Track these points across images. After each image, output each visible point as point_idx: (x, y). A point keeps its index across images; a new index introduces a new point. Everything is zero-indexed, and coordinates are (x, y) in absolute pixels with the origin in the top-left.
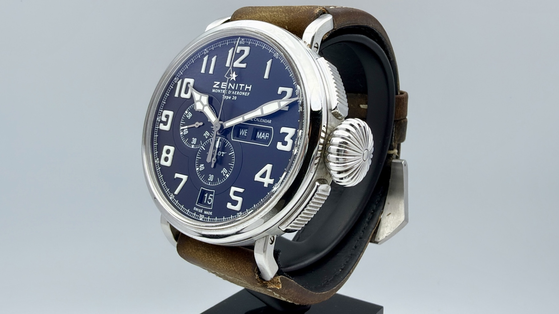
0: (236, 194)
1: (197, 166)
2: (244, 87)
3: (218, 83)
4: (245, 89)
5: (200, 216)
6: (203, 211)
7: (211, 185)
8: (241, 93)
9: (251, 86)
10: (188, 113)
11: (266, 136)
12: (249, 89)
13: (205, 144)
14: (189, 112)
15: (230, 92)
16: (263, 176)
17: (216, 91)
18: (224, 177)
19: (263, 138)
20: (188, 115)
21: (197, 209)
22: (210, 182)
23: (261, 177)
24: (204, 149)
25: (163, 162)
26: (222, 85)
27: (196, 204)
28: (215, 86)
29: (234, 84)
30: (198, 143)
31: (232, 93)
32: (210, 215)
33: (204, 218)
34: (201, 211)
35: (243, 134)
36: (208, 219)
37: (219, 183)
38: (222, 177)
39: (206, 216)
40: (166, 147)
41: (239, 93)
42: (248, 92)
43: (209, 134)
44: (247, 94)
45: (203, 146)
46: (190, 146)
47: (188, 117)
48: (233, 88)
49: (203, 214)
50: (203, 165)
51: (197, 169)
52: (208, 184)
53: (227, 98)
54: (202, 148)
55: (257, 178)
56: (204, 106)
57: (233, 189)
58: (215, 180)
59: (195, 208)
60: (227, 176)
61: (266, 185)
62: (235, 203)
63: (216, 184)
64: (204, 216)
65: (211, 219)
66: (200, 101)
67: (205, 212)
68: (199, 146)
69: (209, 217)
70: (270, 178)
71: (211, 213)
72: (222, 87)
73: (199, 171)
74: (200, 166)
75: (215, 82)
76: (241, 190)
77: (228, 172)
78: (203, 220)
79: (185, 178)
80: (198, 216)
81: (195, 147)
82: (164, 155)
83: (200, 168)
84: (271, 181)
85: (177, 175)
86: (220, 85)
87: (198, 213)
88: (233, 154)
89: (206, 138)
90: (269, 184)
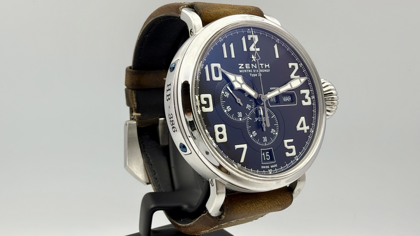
0: (289, 144)
1: (250, 134)
2: (264, 66)
3: (242, 65)
4: (265, 67)
5: (268, 171)
6: (269, 167)
7: (267, 145)
8: (263, 71)
9: (268, 64)
10: (224, 93)
11: (289, 99)
12: (268, 67)
13: (249, 115)
14: (226, 92)
15: (254, 71)
16: (302, 126)
17: (243, 71)
18: (275, 135)
19: (287, 100)
20: (226, 95)
21: (264, 167)
22: (265, 143)
23: (301, 127)
24: (251, 119)
25: (219, 140)
26: (246, 66)
27: (262, 164)
28: (240, 68)
29: (256, 64)
30: (244, 116)
31: (256, 71)
32: (276, 167)
33: (272, 172)
34: (268, 167)
35: (273, 101)
36: (275, 171)
37: (273, 141)
38: (273, 136)
39: (273, 169)
40: (216, 127)
41: (262, 71)
42: (268, 70)
43: (250, 106)
44: (268, 71)
45: (249, 117)
46: (238, 120)
47: (226, 96)
48: (256, 67)
49: (270, 168)
50: (255, 132)
51: (251, 136)
52: (265, 144)
53: (254, 76)
54: (248, 119)
55: (299, 128)
56: (241, 84)
57: (286, 141)
58: (269, 140)
59: (262, 166)
60: (277, 134)
61: (306, 132)
62: (291, 151)
63: (271, 142)
64: (271, 170)
65: (277, 170)
66: (236, 80)
67: (272, 167)
68: (246, 118)
69: (276, 169)
70: (307, 126)
71: (276, 165)
72: (247, 68)
73: (254, 137)
74: (252, 133)
75: (239, 64)
76: (291, 140)
77: (276, 131)
78: (272, 173)
79: (245, 146)
80: (267, 172)
81: (243, 119)
82: (217, 133)
83: (253, 134)
84: (308, 127)
85: (237, 147)
86: (244, 66)
87: (266, 170)
88: (274, 117)
89: (250, 109)
90: (307, 130)
